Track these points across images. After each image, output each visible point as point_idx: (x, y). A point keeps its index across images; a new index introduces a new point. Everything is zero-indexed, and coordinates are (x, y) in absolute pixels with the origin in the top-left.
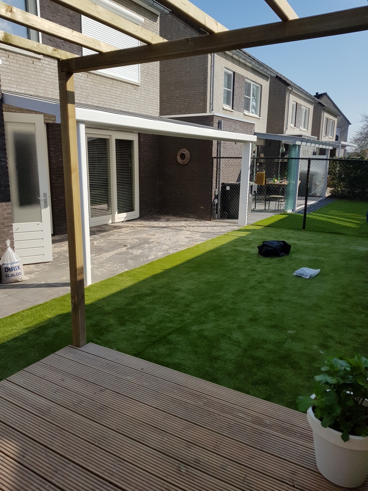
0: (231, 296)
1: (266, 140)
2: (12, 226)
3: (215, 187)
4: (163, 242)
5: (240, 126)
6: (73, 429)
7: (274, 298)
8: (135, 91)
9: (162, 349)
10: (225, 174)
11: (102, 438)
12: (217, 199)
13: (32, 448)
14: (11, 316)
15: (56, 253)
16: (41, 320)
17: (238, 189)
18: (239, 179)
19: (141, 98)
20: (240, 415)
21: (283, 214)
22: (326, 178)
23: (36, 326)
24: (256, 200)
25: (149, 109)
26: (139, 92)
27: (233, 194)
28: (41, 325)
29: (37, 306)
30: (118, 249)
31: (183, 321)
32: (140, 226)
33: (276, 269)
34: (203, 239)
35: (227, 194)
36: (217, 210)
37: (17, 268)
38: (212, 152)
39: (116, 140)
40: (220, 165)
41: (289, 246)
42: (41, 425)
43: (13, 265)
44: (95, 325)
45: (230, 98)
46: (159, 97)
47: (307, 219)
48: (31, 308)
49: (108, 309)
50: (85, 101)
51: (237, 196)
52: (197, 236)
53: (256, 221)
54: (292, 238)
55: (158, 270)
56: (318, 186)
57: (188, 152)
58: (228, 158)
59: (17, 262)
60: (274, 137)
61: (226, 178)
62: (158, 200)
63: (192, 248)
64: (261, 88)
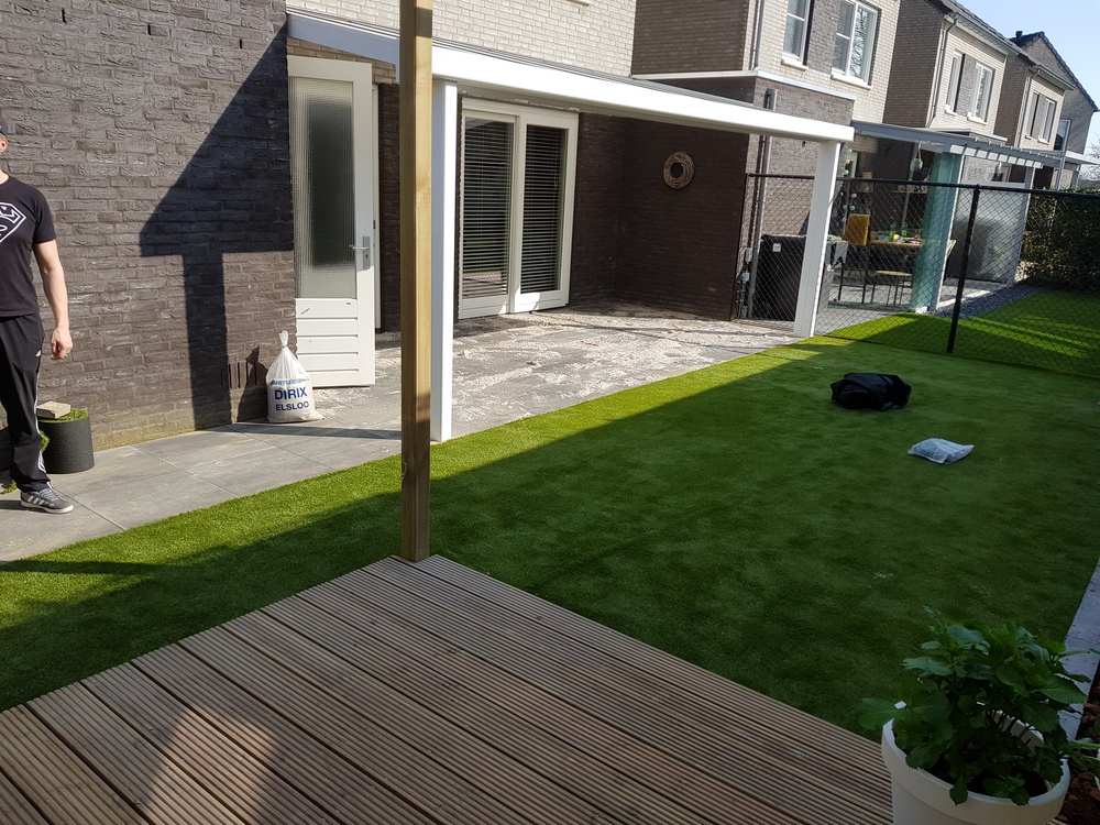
0: (754, 487)
1: (881, 141)
2: (293, 303)
3: (745, 244)
4: (615, 361)
5: (819, 103)
6: (385, 720)
7: (854, 501)
8: (579, 16)
9: (587, 585)
10: (772, 216)
11: (441, 742)
12: (750, 271)
13: (299, 745)
14: (282, 489)
15: (382, 369)
16: (342, 501)
17: (799, 251)
18: (804, 230)
19: (592, 32)
20: (739, 732)
21: (901, 316)
22: (1020, 238)
23: (330, 512)
24: (841, 281)
25: (608, 59)
26: (587, 19)
27: (787, 260)
28: (340, 512)
29: (335, 474)
30: (514, 369)
31: (640, 531)
32: (567, 323)
33: (868, 436)
34: (706, 359)
35: (772, 262)
36: (746, 297)
37: (300, 392)
38: (745, 161)
39: (529, 127)
40: (761, 193)
41: (907, 389)
42: (322, 705)
43: (292, 386)
44: (451, 523)
45: (801, 40)
46: (632, 32)
47: (958, 330)
48: (324, 477)
49: (480, 491)
50: (465, 36)
51: (796, 265)
52: (694, 353)
53: (836, 327)
54: (915, 370)
55: (598, 421)
56: (999, 256)
57: (689, 159)
58: (783, 177)
59: (300, 381)
60: (899, 134)
61: (774, 223)
62: (613, 267)
63: (679, 379)
64: (879, 17)
